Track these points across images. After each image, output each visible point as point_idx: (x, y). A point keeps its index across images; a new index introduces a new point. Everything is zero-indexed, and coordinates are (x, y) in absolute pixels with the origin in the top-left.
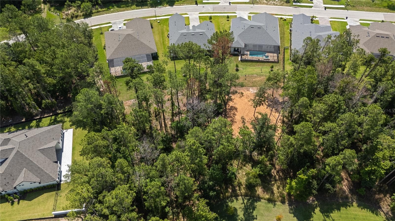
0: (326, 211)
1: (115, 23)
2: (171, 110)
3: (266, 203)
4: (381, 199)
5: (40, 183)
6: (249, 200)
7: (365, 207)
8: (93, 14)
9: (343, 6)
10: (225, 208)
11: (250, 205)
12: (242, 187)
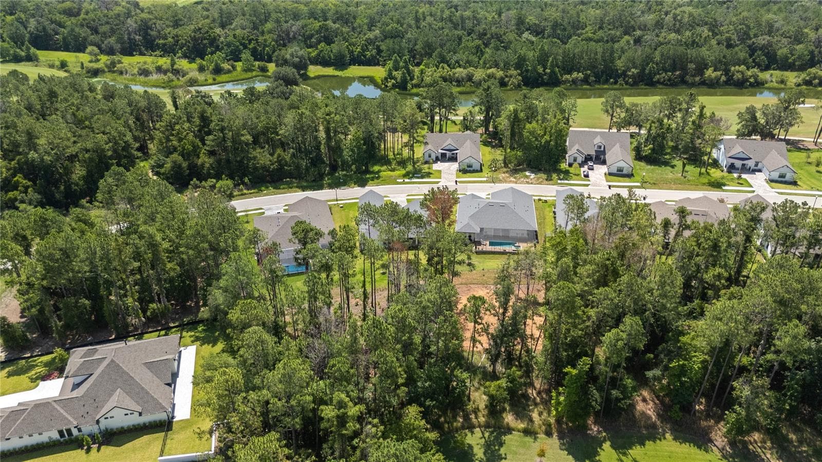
0: (621, 446)
1: (269, 209)
2: (362, 317)
3: (520, 436)
4: (710, 427)
5: (140, 414)
6: (492, 433)
7: (685, 441)
8: (233, 197)
9: (639, 184)
10: (452, 444)
11: (494, 440)
12: (480, 414)
